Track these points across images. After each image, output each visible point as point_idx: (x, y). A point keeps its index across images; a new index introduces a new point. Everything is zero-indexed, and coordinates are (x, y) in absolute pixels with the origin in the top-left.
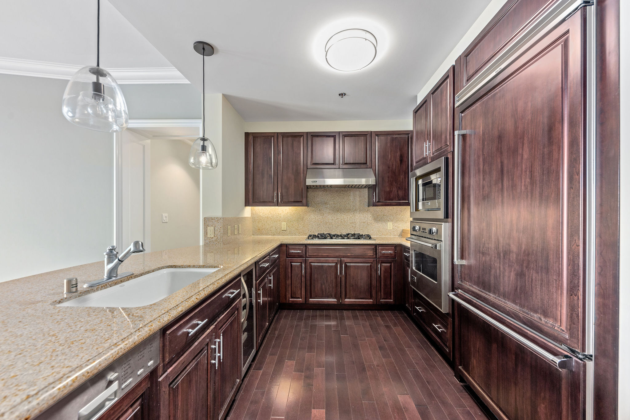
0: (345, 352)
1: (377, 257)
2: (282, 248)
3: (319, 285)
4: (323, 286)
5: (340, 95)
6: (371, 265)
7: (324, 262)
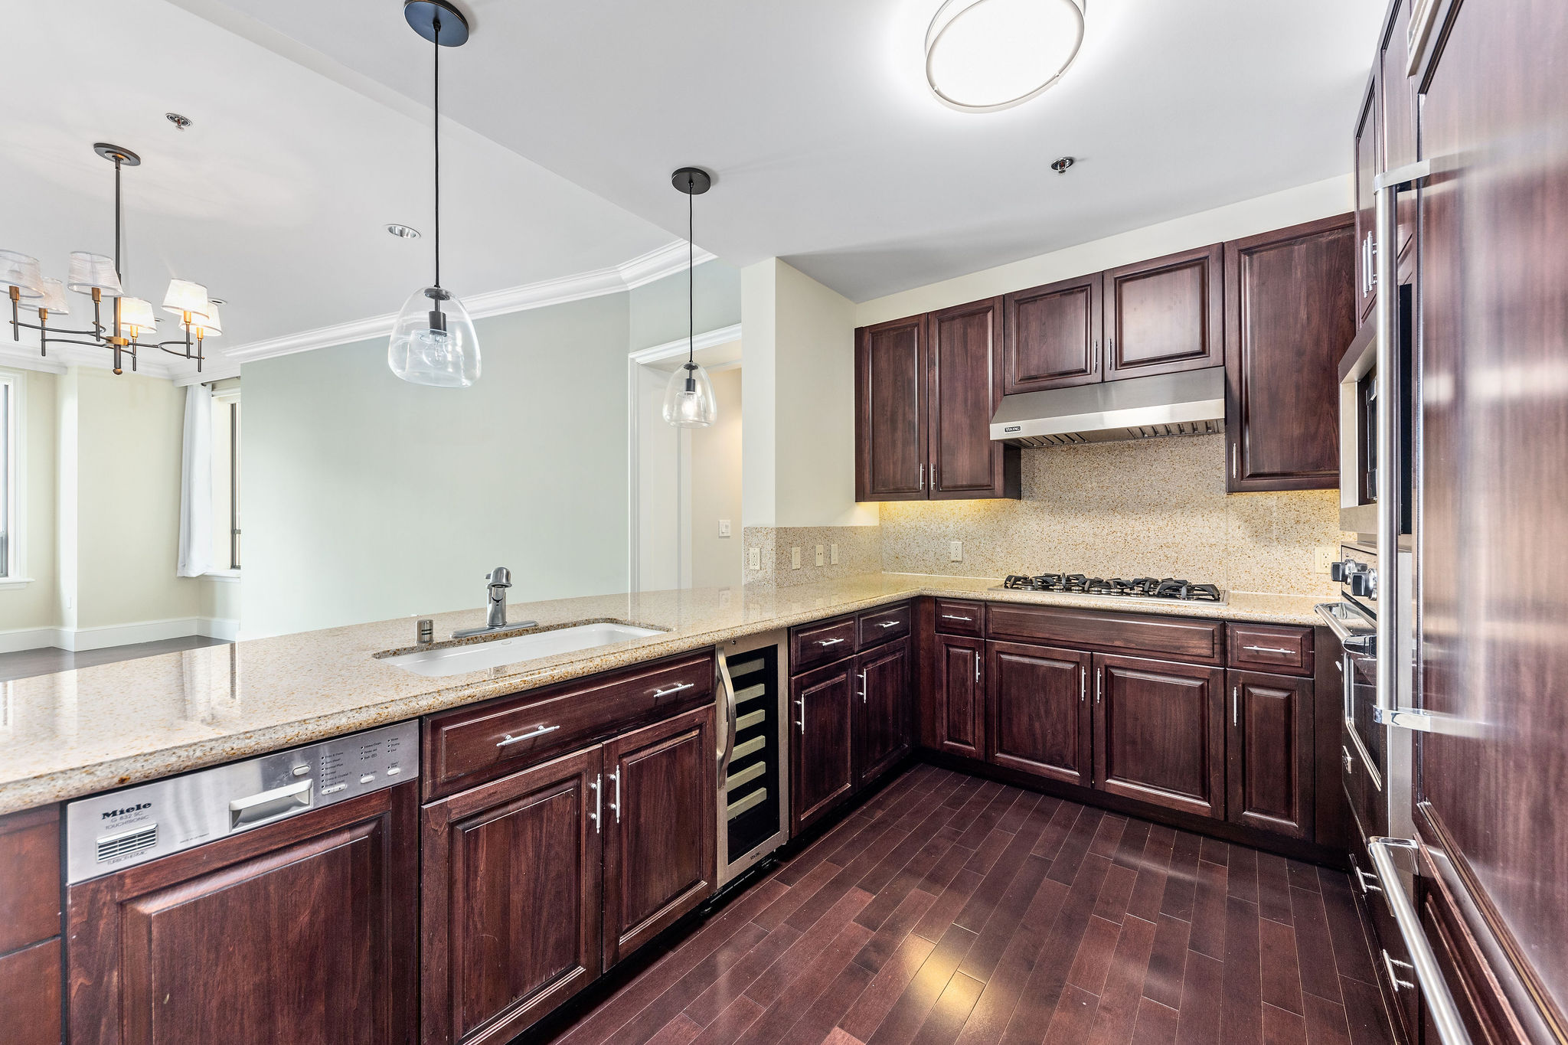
0: (1026, 928)
1: (1230, 664)
2: (920, 608)
3: (1025, 719)
4: (1037, 725)
5: (1054, 166)
6: (1202, 685)
7: (1038, 655)
